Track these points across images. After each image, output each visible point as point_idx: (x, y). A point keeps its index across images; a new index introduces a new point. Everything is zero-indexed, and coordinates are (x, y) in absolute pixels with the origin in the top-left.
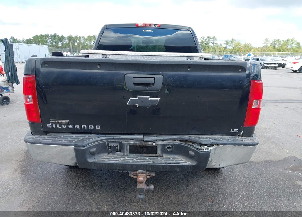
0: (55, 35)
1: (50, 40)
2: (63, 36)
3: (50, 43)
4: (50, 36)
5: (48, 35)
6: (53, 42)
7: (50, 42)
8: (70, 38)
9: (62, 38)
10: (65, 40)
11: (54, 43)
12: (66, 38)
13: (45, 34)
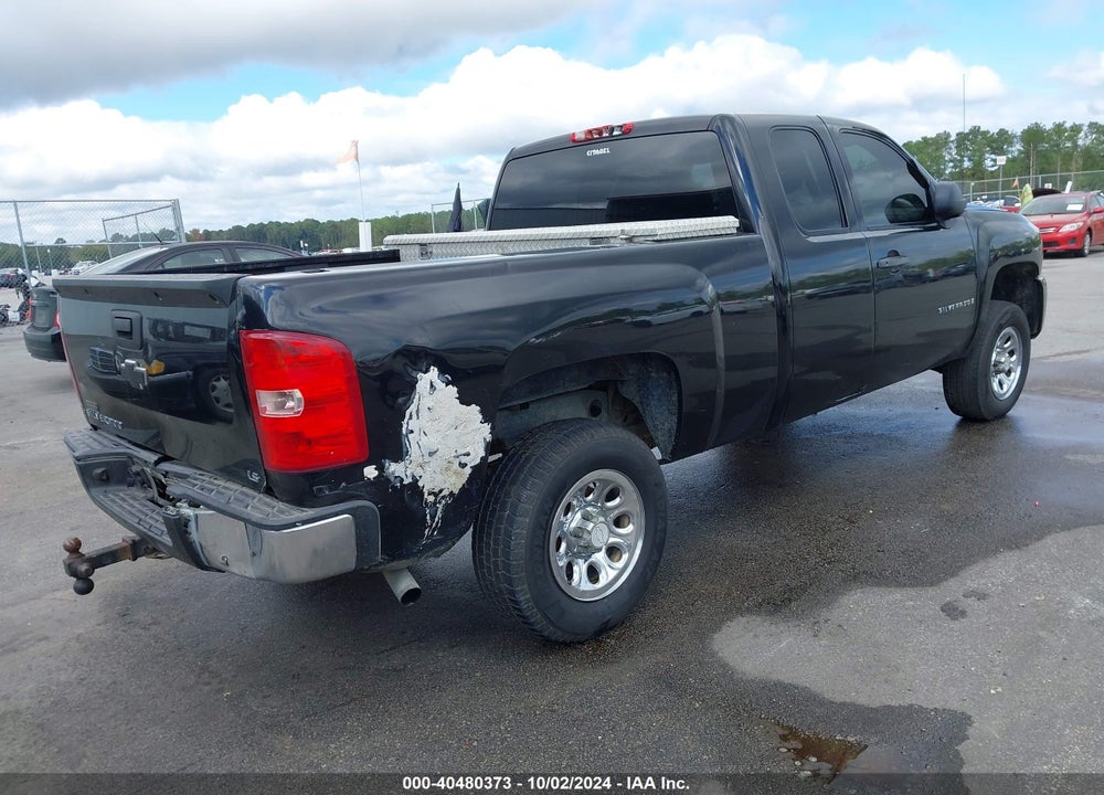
0: (975, 131)
1: (954, 152)
2: (1002, 132)
3: (951, 164)
4: (953, 137)
5: (948, 135)
6: (962, 161)
7: (951, 161)
8: (1033, 135)
9: (999, 141)
10: (1011, 144)
11: (967, 164)
12: (1015, 136)
13: (938, 135)
